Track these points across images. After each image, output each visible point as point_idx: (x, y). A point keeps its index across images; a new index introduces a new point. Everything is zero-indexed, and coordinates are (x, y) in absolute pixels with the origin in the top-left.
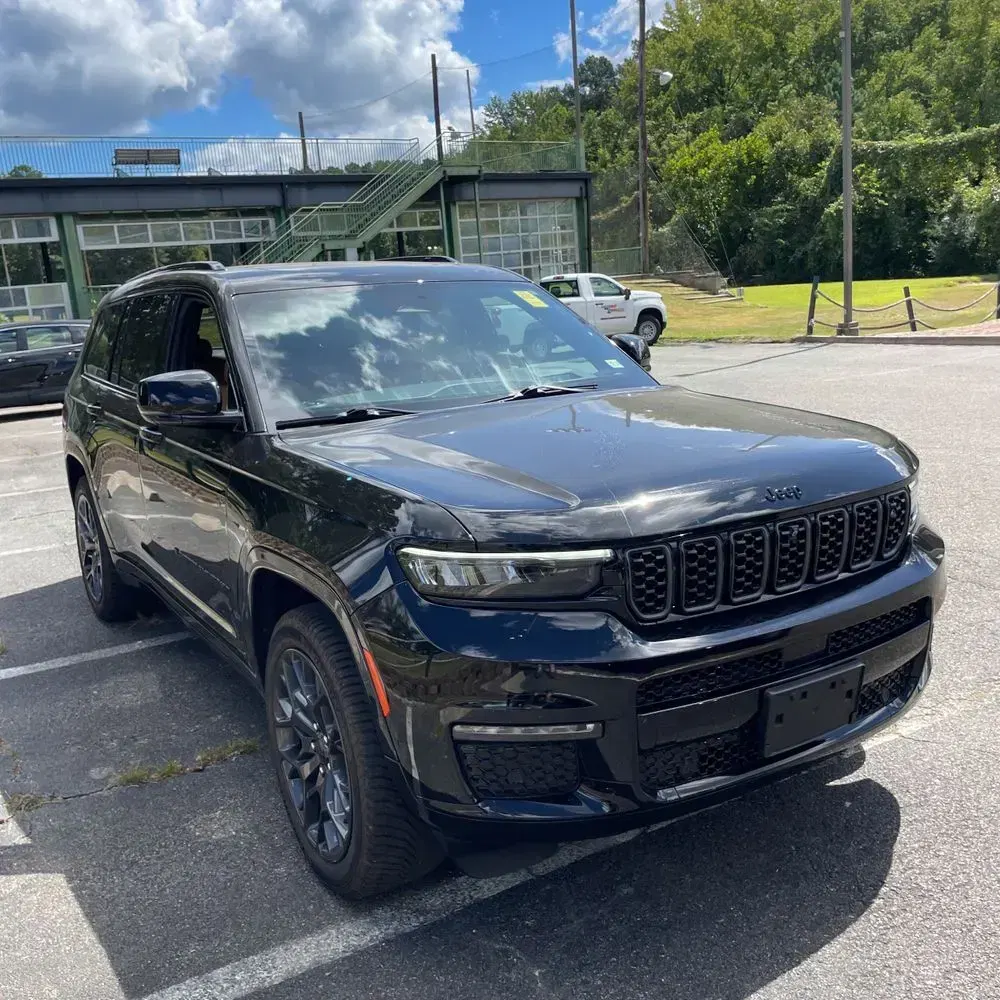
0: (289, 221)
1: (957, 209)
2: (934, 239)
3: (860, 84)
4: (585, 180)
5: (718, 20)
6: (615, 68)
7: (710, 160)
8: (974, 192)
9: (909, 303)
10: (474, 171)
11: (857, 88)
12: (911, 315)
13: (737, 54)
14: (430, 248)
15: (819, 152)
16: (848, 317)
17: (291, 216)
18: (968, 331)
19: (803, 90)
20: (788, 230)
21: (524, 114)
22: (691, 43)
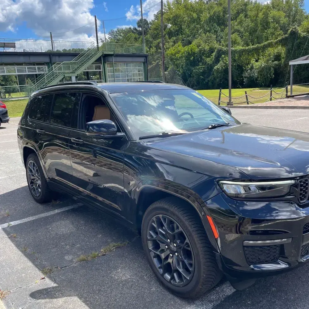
0: (52, 67)
1: (252, 68)
2: (245, 77)
3: (222, 31)
4: (146, 57)
5: (180, 9)
6: (149, 22)
7: (179, 51)
8: (257, 63)
9: (246, 96)
10: (112, 53)
11: (221, 32)
12: (247, 100)
13: (186, 20)
14: (91, 76)
15: (212, 50)
16: (230, 100)
17: (53, 66)
18: (264, 104)
19: (205, 32)
20: (203, 73)
21: (121, 35)
22: (172, 16)
